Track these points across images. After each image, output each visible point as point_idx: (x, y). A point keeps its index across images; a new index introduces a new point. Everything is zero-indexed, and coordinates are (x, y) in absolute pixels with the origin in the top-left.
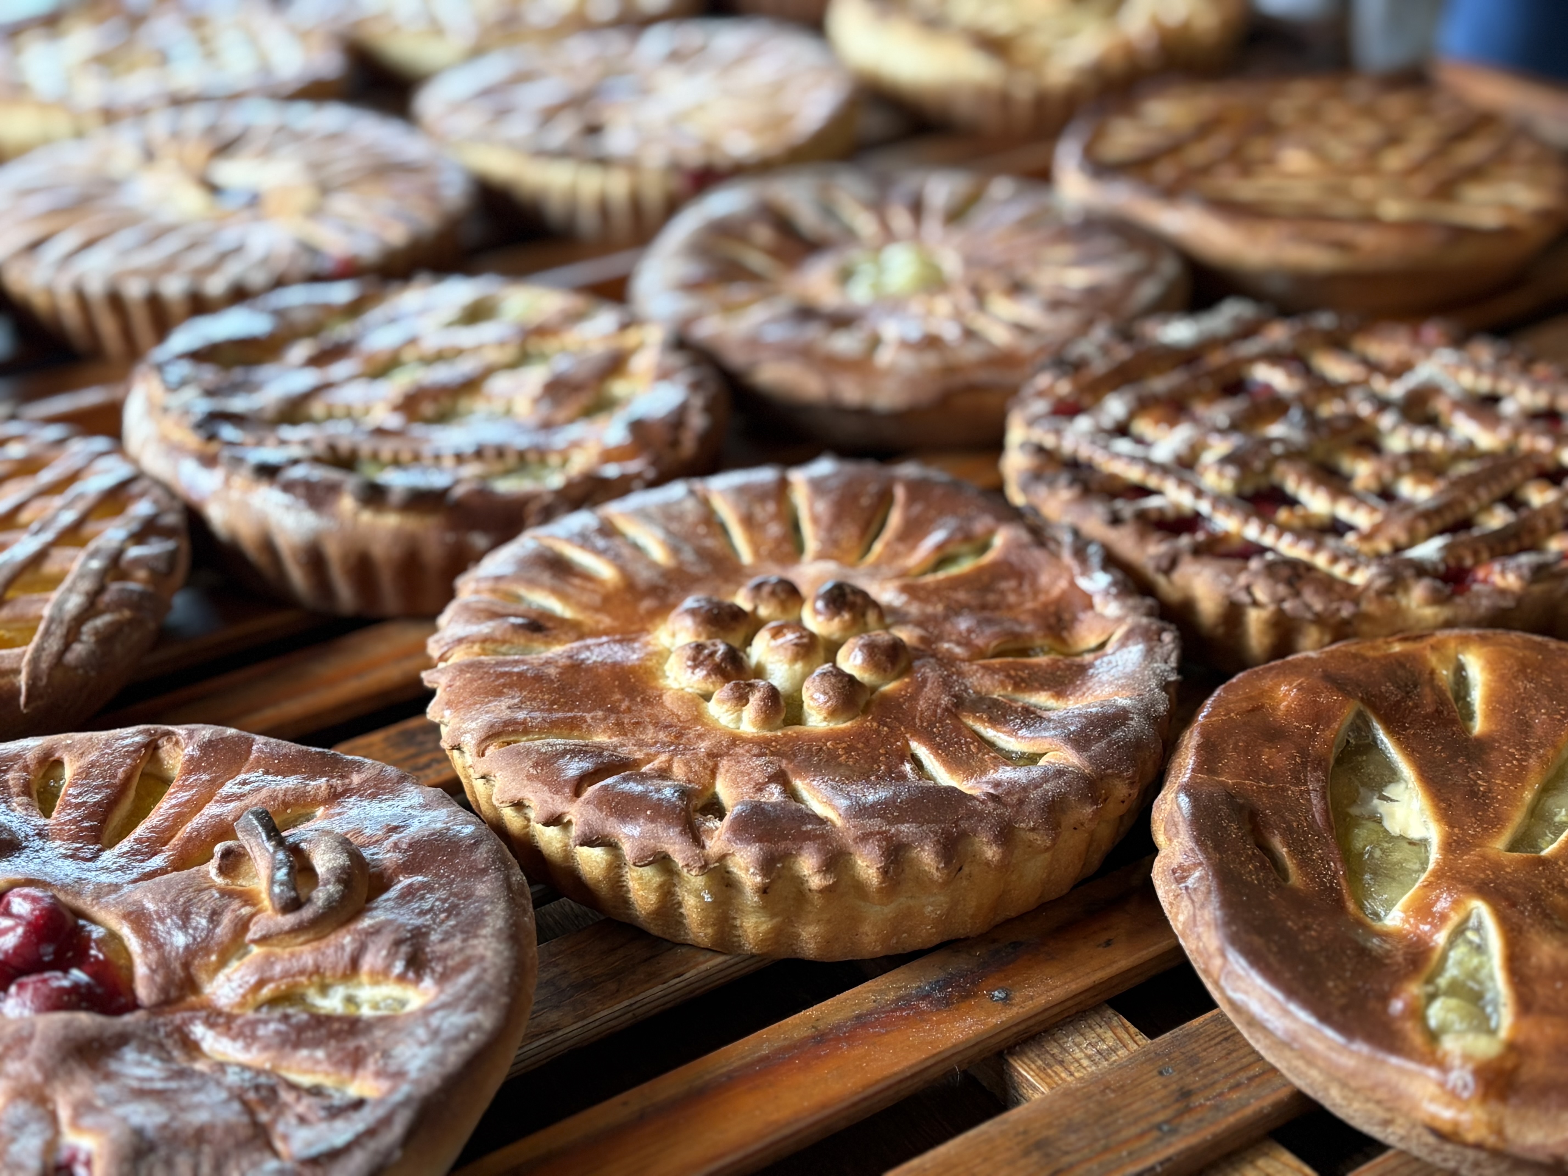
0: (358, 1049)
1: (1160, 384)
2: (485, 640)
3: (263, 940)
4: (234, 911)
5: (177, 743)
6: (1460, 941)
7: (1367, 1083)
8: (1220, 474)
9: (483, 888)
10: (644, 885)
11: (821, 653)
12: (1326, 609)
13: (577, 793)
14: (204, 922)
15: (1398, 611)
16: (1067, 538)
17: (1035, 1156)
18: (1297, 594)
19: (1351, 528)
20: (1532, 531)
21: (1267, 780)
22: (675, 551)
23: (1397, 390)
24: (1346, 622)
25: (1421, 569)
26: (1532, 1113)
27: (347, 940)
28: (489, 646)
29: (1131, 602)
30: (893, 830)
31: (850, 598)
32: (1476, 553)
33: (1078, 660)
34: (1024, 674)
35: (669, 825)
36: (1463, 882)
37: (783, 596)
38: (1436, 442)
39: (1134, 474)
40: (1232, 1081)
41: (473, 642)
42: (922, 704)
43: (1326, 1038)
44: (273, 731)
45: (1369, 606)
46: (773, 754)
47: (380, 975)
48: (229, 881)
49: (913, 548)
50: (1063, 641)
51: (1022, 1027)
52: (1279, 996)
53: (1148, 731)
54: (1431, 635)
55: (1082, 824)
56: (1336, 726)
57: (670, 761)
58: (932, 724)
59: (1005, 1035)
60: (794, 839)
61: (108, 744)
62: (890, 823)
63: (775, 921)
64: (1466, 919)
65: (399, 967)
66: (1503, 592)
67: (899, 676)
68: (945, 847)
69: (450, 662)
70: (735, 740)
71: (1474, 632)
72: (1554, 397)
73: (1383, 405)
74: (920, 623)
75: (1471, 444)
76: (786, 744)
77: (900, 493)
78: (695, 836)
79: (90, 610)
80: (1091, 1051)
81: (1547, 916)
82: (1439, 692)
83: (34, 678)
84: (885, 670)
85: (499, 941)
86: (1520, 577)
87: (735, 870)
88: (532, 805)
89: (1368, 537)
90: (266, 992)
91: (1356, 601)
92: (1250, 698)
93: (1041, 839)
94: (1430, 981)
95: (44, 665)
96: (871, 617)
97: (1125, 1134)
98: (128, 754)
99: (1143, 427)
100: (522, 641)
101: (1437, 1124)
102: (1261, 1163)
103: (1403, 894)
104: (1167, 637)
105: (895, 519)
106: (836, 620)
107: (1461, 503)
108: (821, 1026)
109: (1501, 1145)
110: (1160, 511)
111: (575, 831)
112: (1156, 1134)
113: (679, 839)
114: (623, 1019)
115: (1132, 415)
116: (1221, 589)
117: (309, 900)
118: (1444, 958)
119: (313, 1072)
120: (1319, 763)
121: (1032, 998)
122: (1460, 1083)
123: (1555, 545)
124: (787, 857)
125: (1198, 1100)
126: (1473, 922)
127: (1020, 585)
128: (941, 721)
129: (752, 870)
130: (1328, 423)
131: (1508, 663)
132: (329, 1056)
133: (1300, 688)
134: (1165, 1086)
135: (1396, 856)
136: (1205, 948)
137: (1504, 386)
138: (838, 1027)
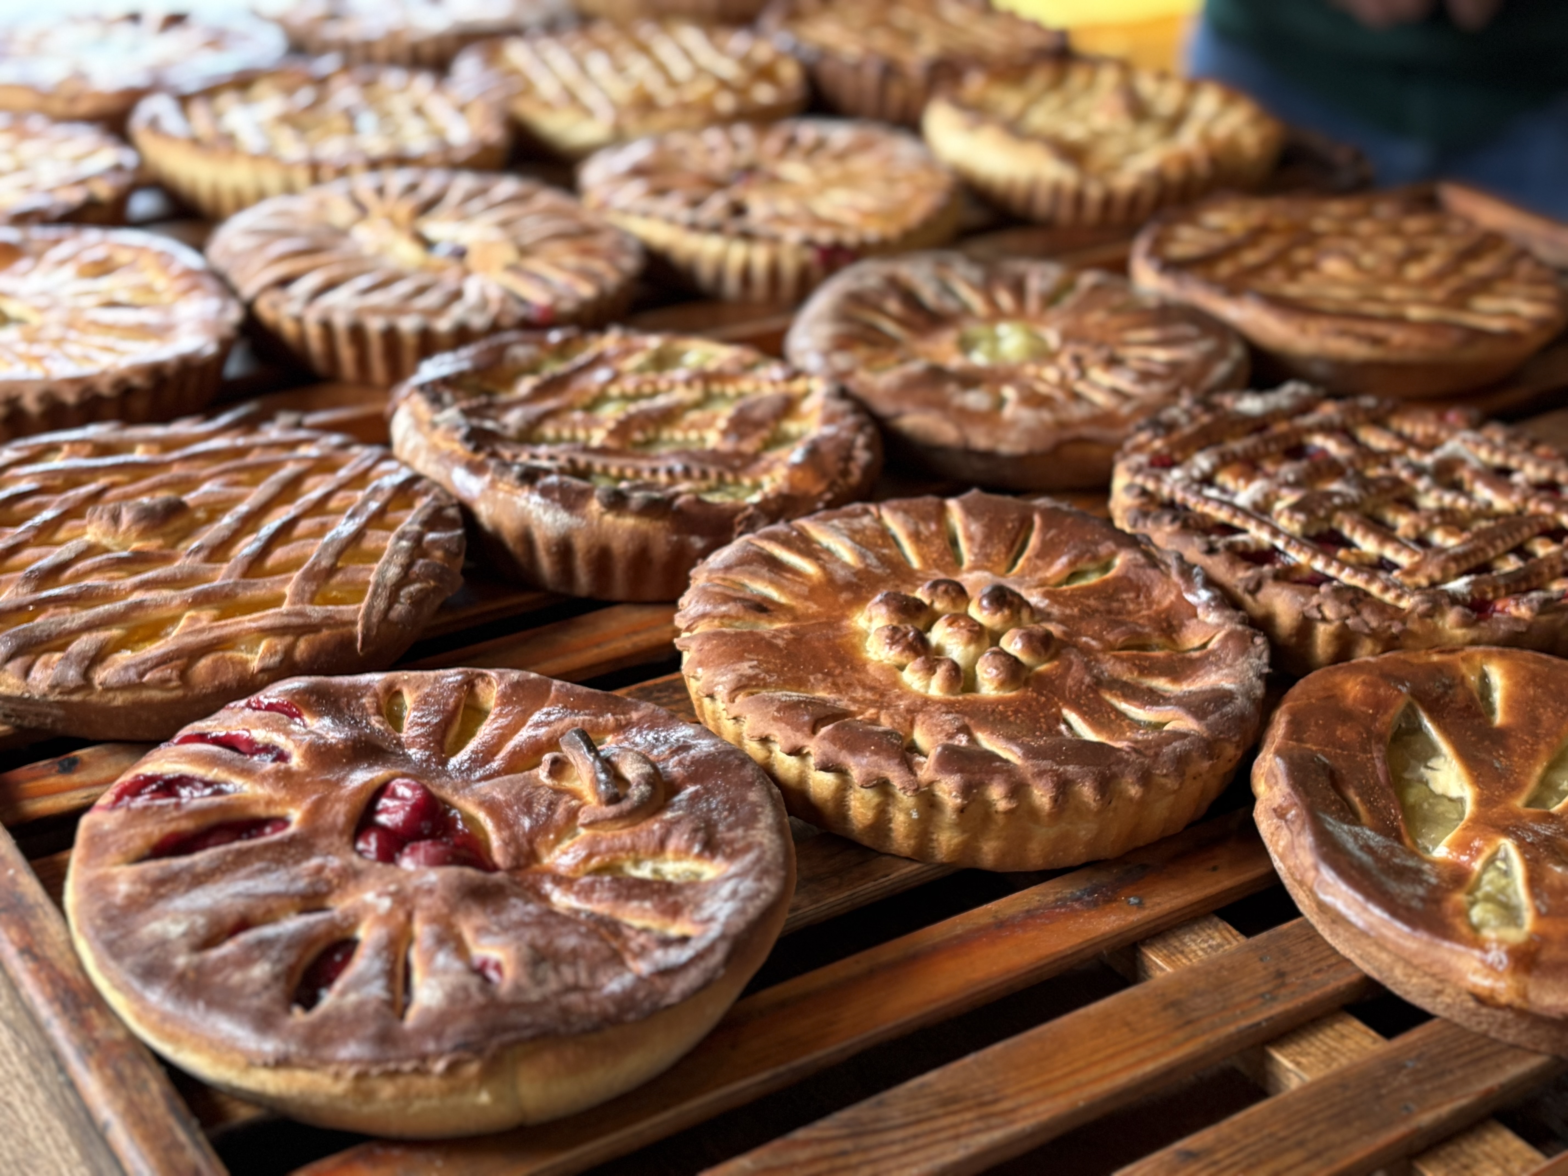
0: (676, 903)
1: (1237, 446)
2: (723, 616)
3: (589, 825)
4: (566, 802)
5: (489, 683)
6: (1491, 868)
7: (1426, 960)
8: (1291, 519)
9: (753, 796)
10: (864, 804)
11: (987, 641)
12: (1379, 626)
13: (814, 731)
14: (544, 809)
15: (1436, 630)
16: (1172, 561)
17: (1171, 1012)
18: (1358, 613)
19: (1394, 566)
20: (1539, 574)
21: (1342, 749)
22: (863, 557)
23: (1428, 460)
24: (1395, 637)
25: (1454, 599)
26: (1549, 982)
27: (656, 826)
28: (726, 621)
29: (1228, 613)
30: (1061, 769)
31: (1009, 598)
32: (1496, 589)
33: (1188, 655)
34: (1147, 664)
35: (889, 758)
36: (1493, 826)
37: (954, 594)
38: (1462, 503)
39: (1223, 515)
40: (1315, 968)
41: (714, 617)
42: (1070, 682)
43: (1396, 928)
44: (564, 676)
45: (1414, 626)
46: (957, 712)
47: (682, 854)
48: (556, 782)
49: (1051, 564)
50: (1174, 641)
51: (1152, 925)
52: (1359, 897)
53: (1249, 709)
54: (1462, 649)
55: (1200, 775)
56: (1392, 711)
57: (878, 714)
58: (1078, 697)
59: (1138, 931)
60: (987, 773)
61: (436, 680)
62: (1058, 764)
63: (966, 836)
64: (1495, 853)
65: (696, 849)
66: (1517, 620)
67: (1051, 659)
68: (1101, 783)
69: (695, 632)
70: (926, 702)
71: (1494, 649)
72: (1554, 472)
73: (1419, 471)
74: (1061, 622)
75: (1489, 505)
76: (967, 706)
77: (1037, 519)
78: (910, 767)
79: (404, 580)
80: (1205, 945)
81: (1557, 853)
82: (1470, 693)
83: (367, 628)
84: (1039, 655)
85: (771, 832)
86: (1531, 609)
87: (939, 793)
88: (777, 739)
89: (1411, 572)
90: (595, 862)
91: (1404, 621)
92: (1325, 689)
93: (1171, 784)
94: (1470, 893)
95: (375, 620)
96: (1025, 614)
97: (1237, 999)
98: (455, 689)
99: (1225, 478)
100: (752, 619)
101: (1478, 991)
102: (1338, 1026)
103: (1447, 834)
104: (1259, 640)
105: (1034, 541)
106: (999, 615)
107: (1482, 550)
108: (1000, 916)
109: (1525, 1006)
110: (1245, 544)
111: (812, 761)
112: (1260, 1000)
113: (897, 768)
114: (844, 905)
115: (1216, 469)
116: (1297, 606)
117: (626, 796)
118: (1479, 879)
119: (642, 917)
120: (1380, 738)
121: (1159, 904)
122: (1497, 960)
123: (1556, 587)
124: (981, 785)
125: (1291, 979)
126: (1501, 854)
127: (1138, 596)
128: (1086, 694)
129: (954, 794)
130: (1374, 482)
131: (1522, 673)
132: (655, 907)
133: (1364, 683)
134: (1265, 968)
135: (1440, 809)
136: (1302, 864)
137: (1513, 462)
138: (1013, 917)
